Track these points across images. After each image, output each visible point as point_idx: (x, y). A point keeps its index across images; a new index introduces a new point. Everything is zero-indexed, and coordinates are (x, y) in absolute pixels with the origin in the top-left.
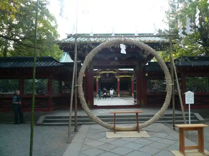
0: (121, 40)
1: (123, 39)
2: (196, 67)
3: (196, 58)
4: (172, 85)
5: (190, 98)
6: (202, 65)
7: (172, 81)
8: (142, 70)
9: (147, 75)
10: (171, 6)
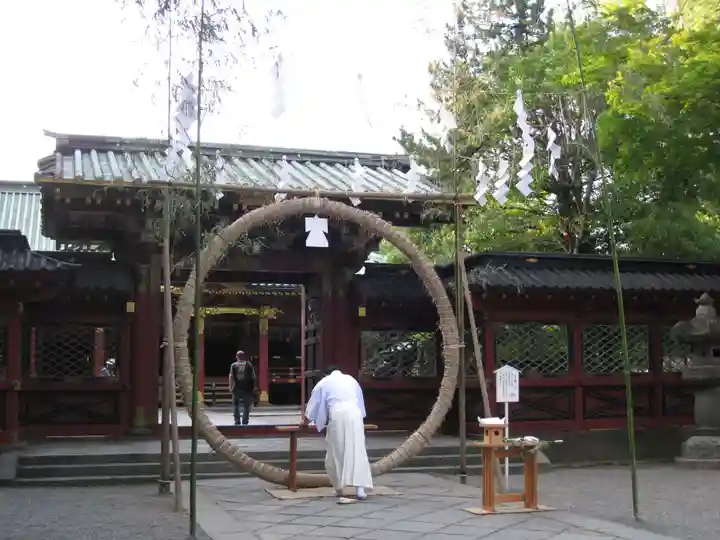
0: (313, 206)
1: (317, 202)
2: (531, 290)
3: (531, 260)
4: (460, 349)
5: (508, 385)
6: (549, 286)
7: (459, 335)
8: (341, 293)
9: (362, 312)
10: (451, 47)
